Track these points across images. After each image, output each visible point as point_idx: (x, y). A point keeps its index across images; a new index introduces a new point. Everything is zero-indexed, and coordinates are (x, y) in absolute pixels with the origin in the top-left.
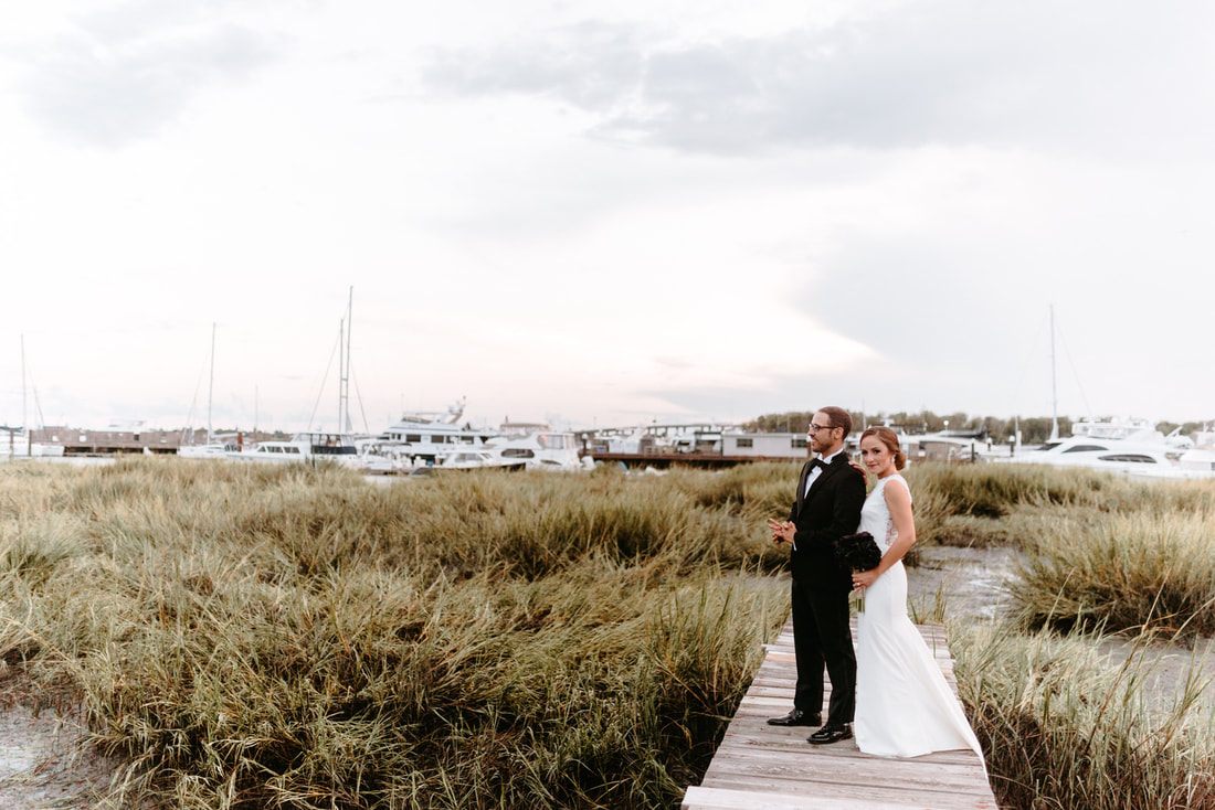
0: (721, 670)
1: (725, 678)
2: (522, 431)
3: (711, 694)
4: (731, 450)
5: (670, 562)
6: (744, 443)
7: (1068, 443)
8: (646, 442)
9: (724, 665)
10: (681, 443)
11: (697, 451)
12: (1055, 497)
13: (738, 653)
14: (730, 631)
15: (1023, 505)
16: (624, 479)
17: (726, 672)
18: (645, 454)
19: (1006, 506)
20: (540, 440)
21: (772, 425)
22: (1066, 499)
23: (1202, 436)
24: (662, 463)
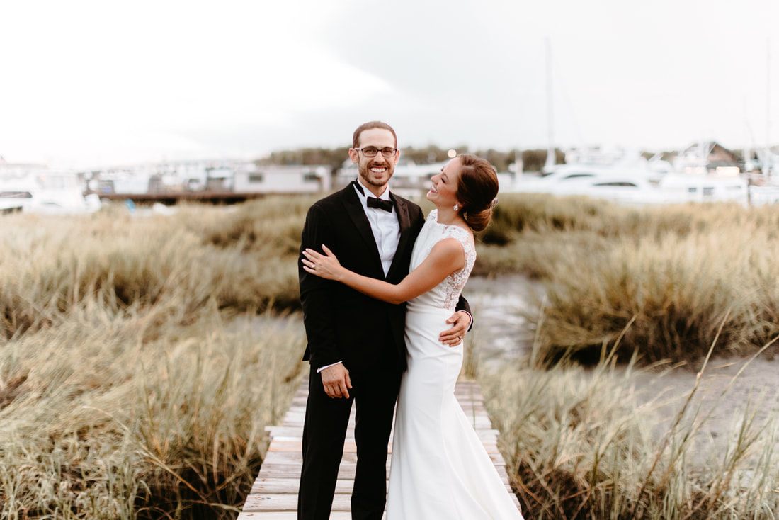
0: (223, 445)
1: (227, 455)
2: (18, 171)
3: (210, 475)
4: (242, 186)
5: (173, 311)
6: (256, 178)
7: (564, 170)
8: (155, 180)
9: (225, 439)
10: (191, 181)
11: (207, 189)
12: (558, 223)
13: (242, 424)
14: (233, 399)
15: (528, 232)
16: (128, 220)
17: (228, 447)
18: (154, 193)
19: (512, 234)
20: (39, 180)
21: (285, 160)
22: (567, 227)
23: (679, 162)
24: (170, 201)
